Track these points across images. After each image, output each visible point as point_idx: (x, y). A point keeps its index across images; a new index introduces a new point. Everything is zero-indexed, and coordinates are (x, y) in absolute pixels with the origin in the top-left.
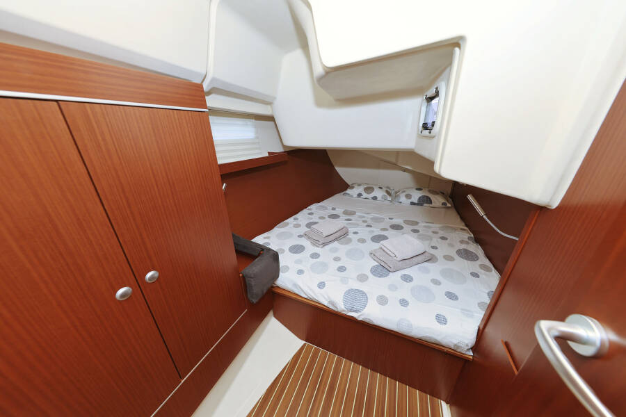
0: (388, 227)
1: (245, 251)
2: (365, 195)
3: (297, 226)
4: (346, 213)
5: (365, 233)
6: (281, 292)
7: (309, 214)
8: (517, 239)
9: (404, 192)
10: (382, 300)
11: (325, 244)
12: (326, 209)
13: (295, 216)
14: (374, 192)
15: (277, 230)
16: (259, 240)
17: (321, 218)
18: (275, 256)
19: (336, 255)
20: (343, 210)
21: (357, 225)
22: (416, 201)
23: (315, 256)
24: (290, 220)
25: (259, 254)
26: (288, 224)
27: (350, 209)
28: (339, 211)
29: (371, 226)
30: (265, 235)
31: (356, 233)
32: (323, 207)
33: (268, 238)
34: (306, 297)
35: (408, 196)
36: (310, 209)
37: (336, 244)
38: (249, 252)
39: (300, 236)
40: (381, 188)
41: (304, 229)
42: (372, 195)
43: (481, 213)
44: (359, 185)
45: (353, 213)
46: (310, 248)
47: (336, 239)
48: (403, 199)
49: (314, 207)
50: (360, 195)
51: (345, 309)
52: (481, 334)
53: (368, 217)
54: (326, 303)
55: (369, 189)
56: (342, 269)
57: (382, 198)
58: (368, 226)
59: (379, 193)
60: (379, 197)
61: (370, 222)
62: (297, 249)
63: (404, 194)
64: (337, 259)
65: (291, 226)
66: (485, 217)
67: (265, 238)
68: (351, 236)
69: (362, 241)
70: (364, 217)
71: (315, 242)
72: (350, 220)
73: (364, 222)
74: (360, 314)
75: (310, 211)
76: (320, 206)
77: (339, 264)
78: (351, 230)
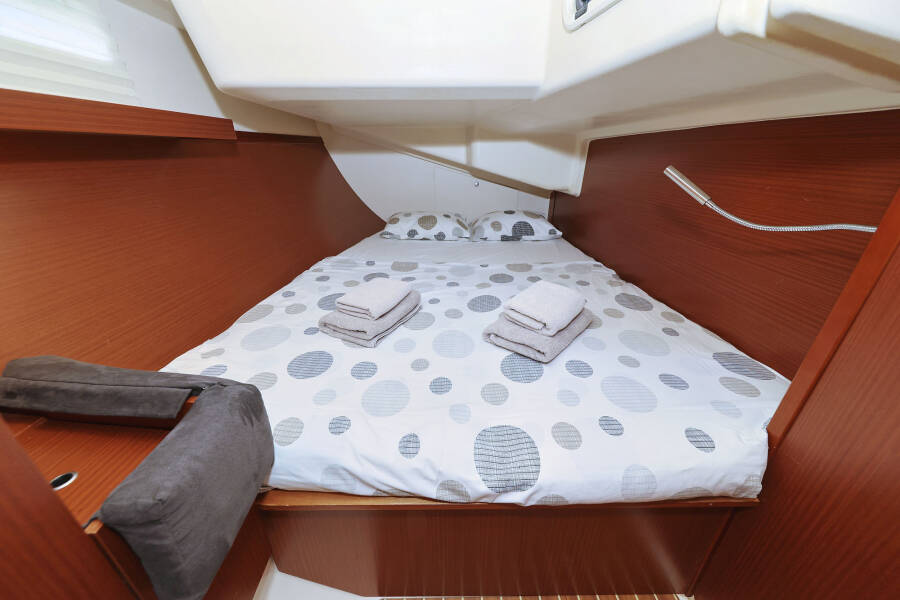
0: (488, 281)
1: (125, 411)
2: (422, 232)
3: (298, 309)
4: (397, 267)
5: (450, 298)
6: (288, 502)
7: (319, 279)
8: (872, 229)
9: (487, 219)
10: (567, 436)
11: (380, 336)
12: (355, 265)
13: (286, 289)
14: (437, 225)
15: (241, 329)
16: (190, 364)
17: (349, 284)
18: (251, 403)
19: (414, 356)
20: (391, 264)
21: (430, 287)
22: (510, 233)
23: (363, 370)
24: (276, 299)
25: (185, 409)
26: (270, 309)
27: (403, 259)
28: (382, 266)
29: (457, 284)
30: (207, 346)
31: (434, 301)
32: (346, 261)
33: (219, 352)
34: (370, 492)
35: (496, 226)
36: (320, 270)
37: (402, 332)
38: (143, 411)
39: (310, 331)
40: (447, 216)
41: (314, 316)
42: (435, 231)
43: (702, 198)
44: (408, 215)
45: (413, 266)
46: (346, 355)
47: (401, 321)
48: (489, 232)
49: (326, 265)
50: (412, 233)
51: (489, 491)
52: (777, 445)
53: (444, 269)
54: (432, 492)
55: (427, 221)
56: (440, 386)
57: (454, 234)
58: (451, 284)
59: (446, 227)
60: (449, 235)
61: (451, 278)
62: (310, 365)
63: (489, 223)
64: (420, 365)
65: (280, 311)
66: (711, 205)
67: (205, 356)
68: (427, 308)
69: (454, 314)
70: (434, 270)
71: (356, 337)
72: (413, 279)
73: (440, 278)
74: (529, 491)
75: (319, 274)
76: (340, 262)
77: (430, 375)
78: (425, 296)
